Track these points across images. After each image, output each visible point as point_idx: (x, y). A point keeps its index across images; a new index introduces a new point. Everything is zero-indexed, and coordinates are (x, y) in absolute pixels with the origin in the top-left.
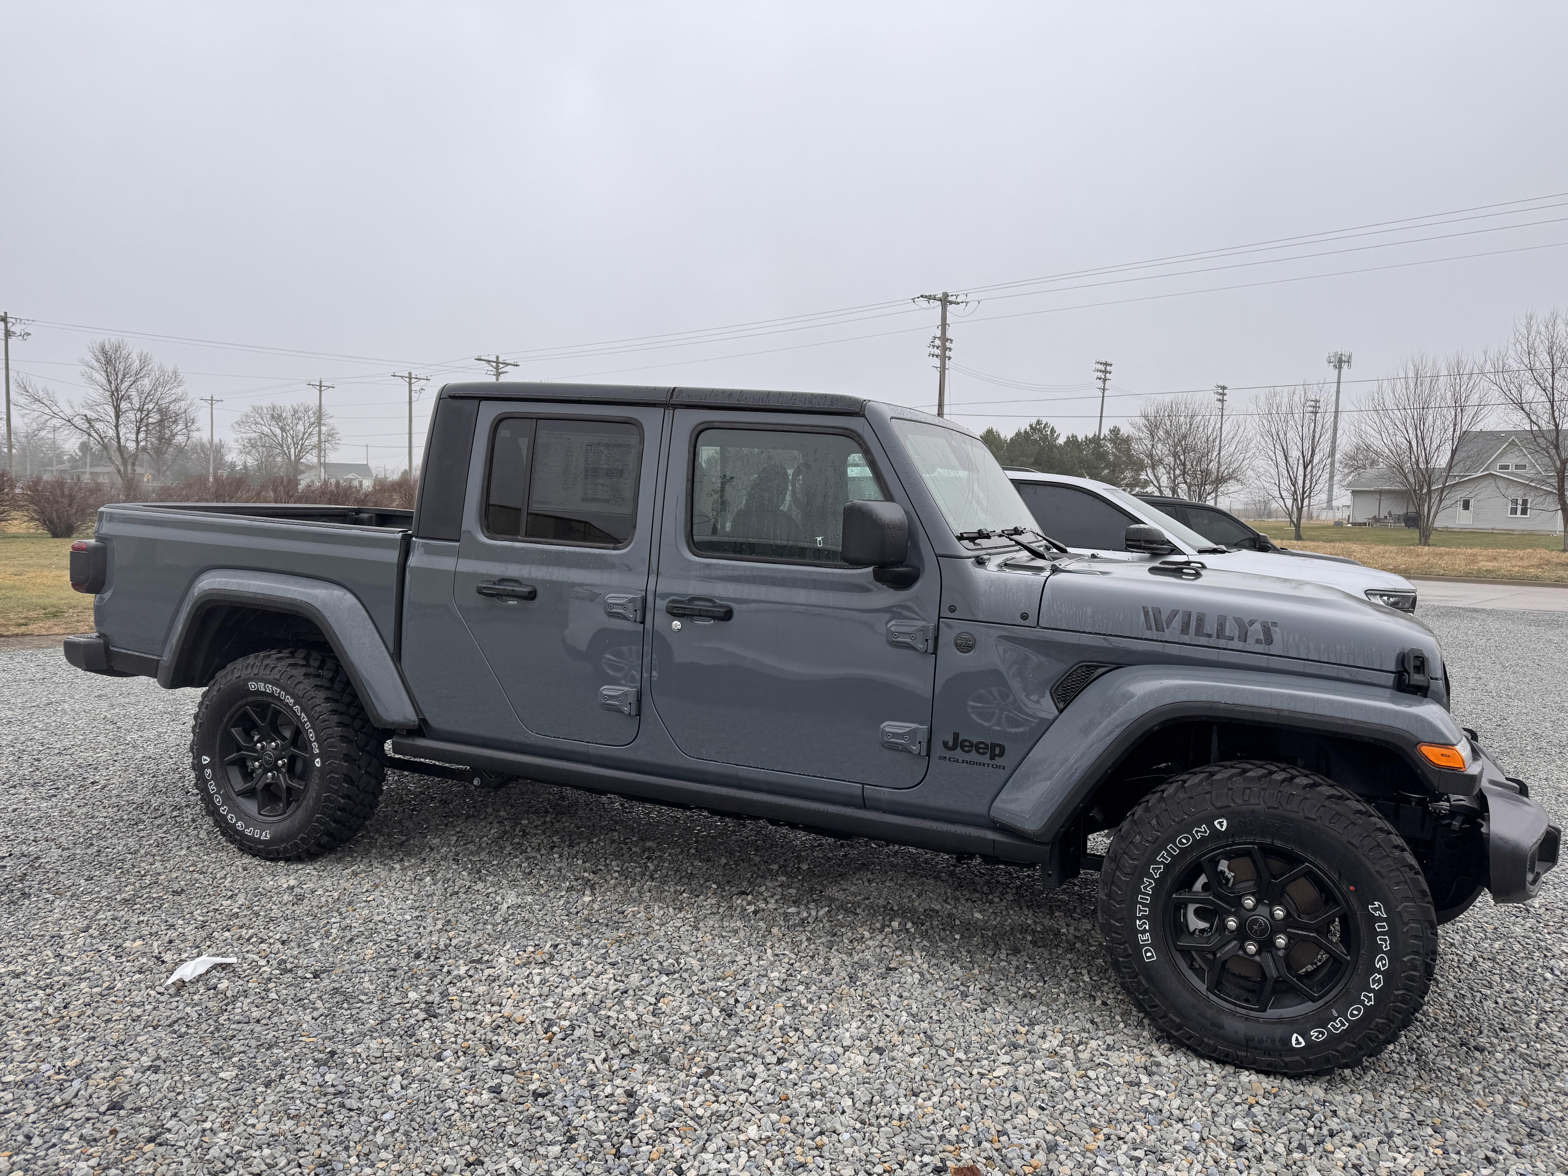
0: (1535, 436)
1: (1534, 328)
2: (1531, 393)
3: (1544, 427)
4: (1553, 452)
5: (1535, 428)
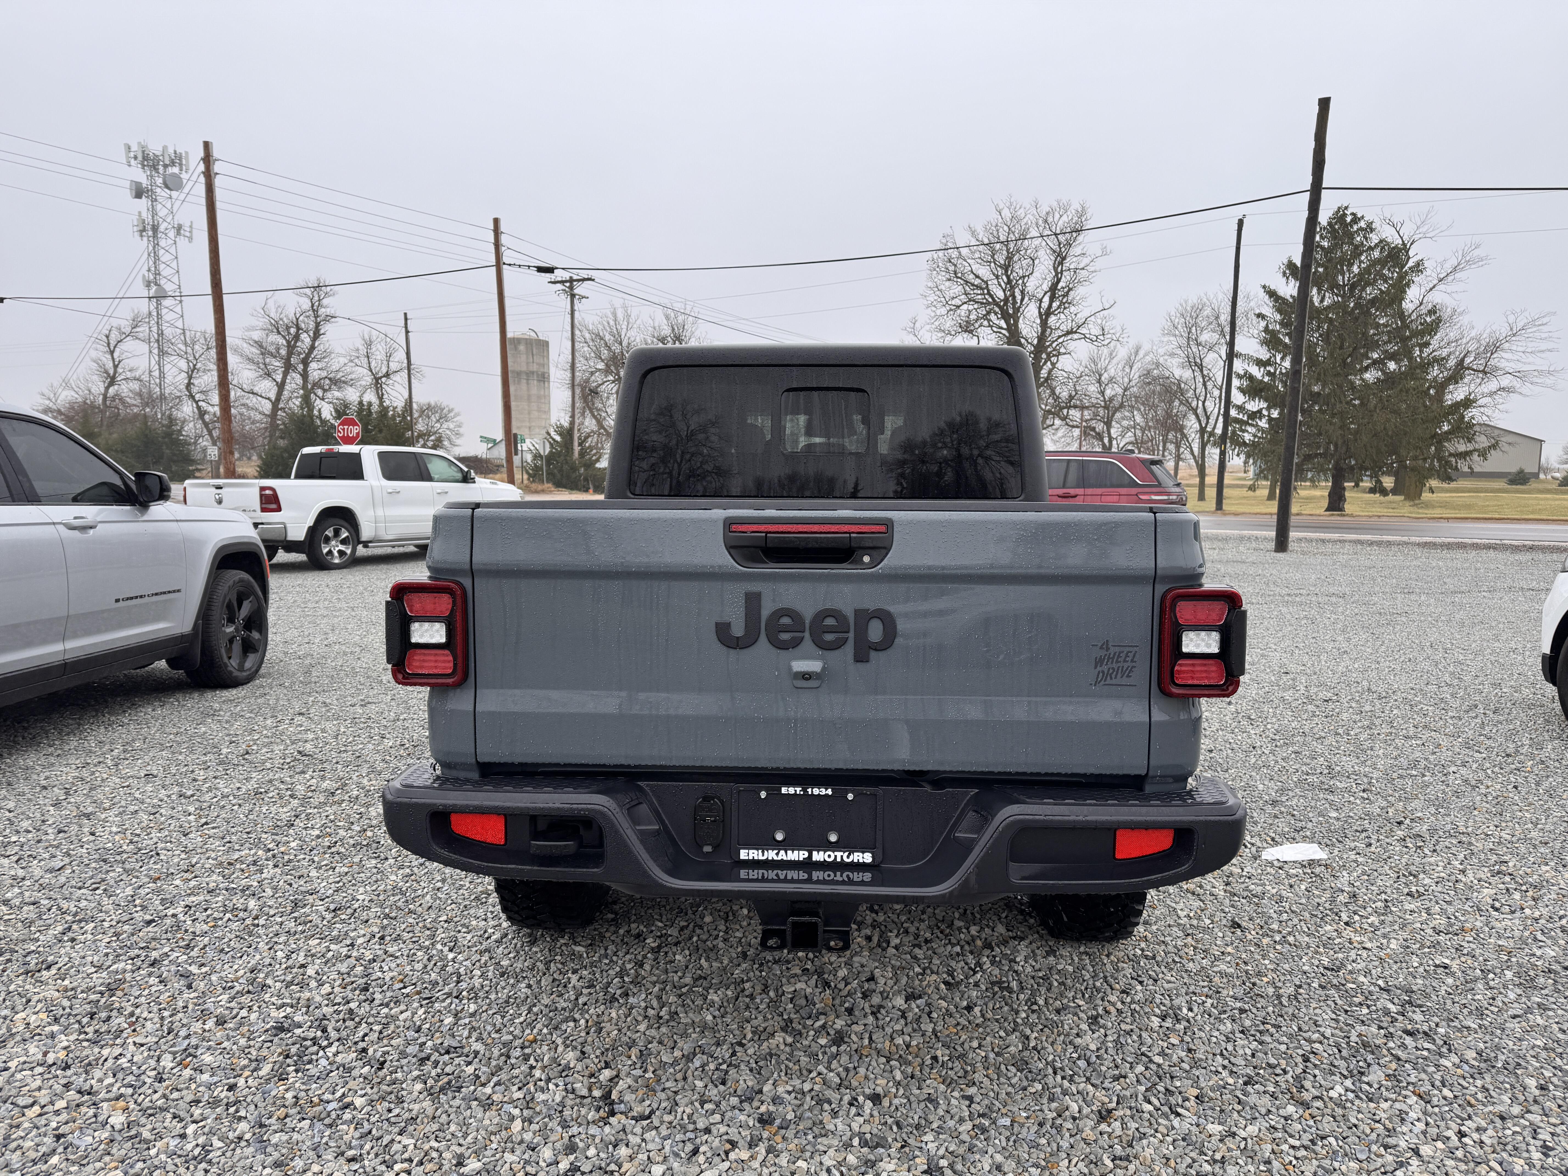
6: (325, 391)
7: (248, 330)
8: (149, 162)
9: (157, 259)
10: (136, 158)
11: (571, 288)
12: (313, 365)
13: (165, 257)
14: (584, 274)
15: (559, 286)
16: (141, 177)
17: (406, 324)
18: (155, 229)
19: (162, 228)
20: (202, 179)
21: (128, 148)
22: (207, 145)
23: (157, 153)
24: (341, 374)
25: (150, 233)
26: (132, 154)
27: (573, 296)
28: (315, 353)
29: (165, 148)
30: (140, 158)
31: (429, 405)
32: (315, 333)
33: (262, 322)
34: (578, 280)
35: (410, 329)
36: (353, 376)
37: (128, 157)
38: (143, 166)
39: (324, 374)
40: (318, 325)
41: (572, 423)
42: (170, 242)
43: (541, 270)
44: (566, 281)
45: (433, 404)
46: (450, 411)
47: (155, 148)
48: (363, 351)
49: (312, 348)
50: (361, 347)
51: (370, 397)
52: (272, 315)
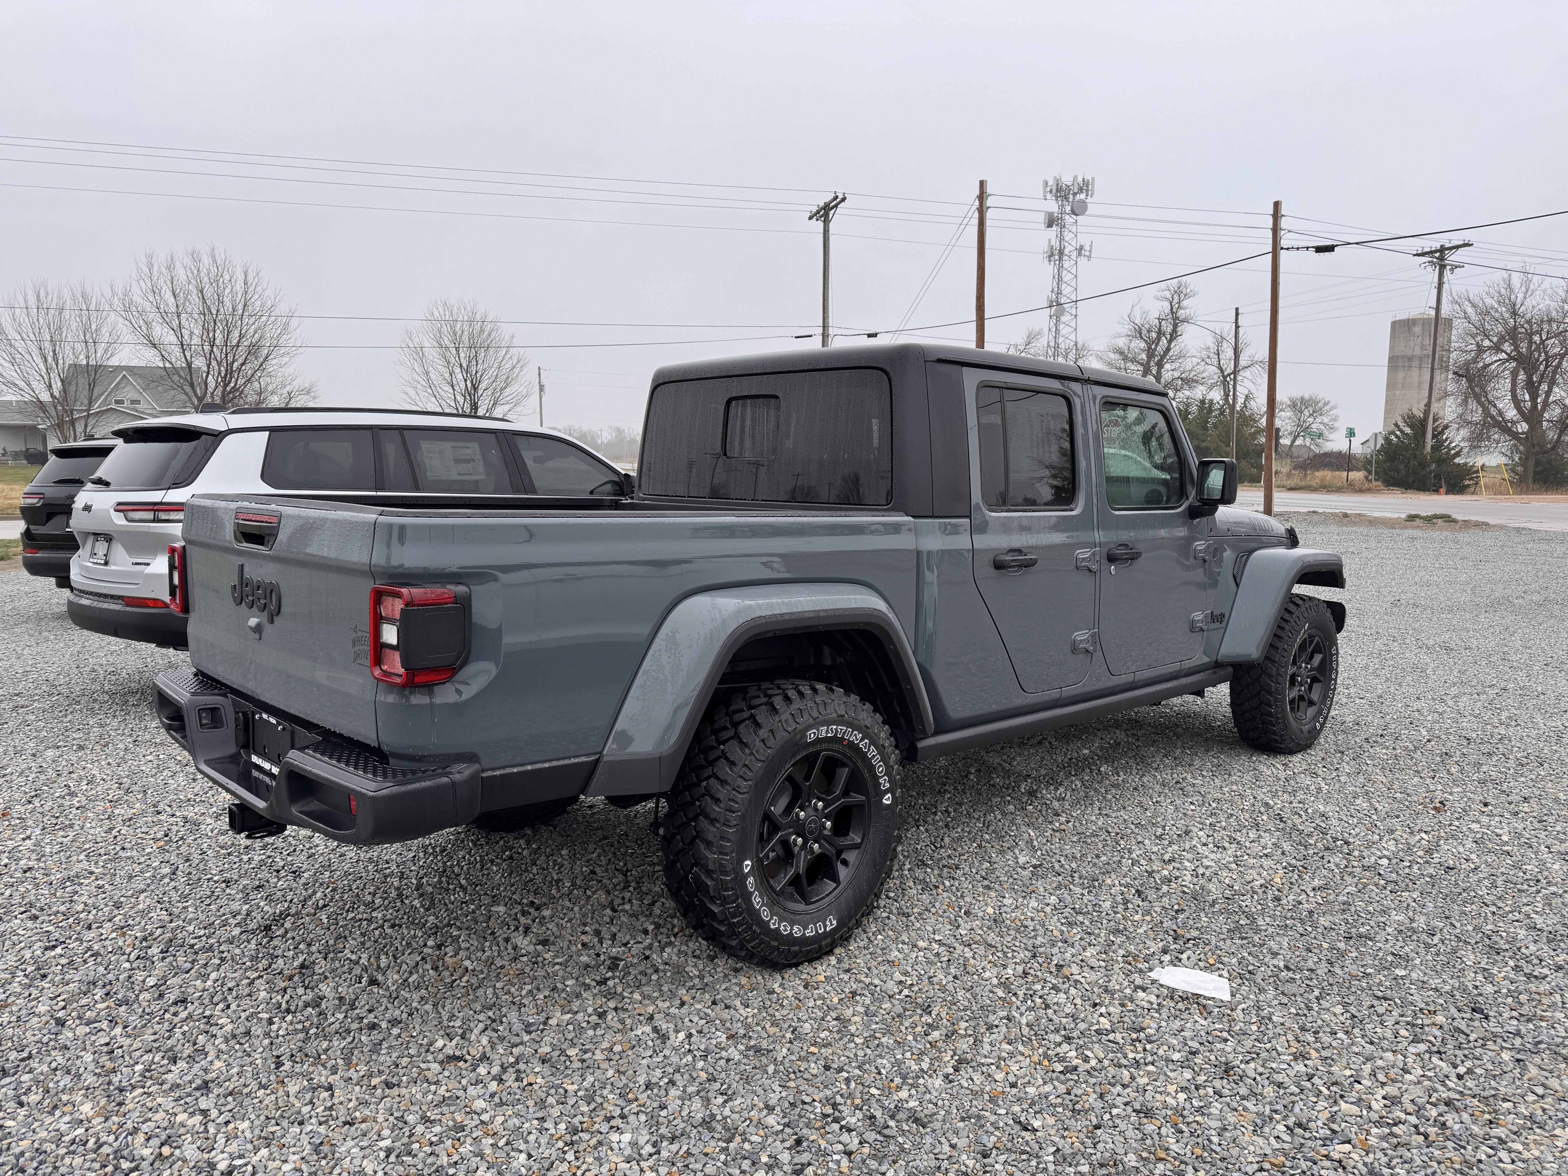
0: (169, 372)
1: (155, 268)
2: (160, 332)
3: (178, 364)
4: (188, 389)
5: (168, 365)
6: (1177, 390)
7: (1115, 337)
8: (1061, 192)
9: (1060, 279)
10: (1051, 192)
11: (1441, 258)
12: (1167, 366)
13: (1066, 277)
14: (1457, 239)
15: (1426, 259)
16: (1053, 206)
17: (1237, 319)
18: (1061, 253)
19: (1066, 251)
20: (976, 215)
21: (1046, 183)
22: (982, 184)
23: (1069, 183)
24: (1193, 373)
25: (1057, 257)
26: (1048, 189)
27: (1442, 267)
28: (1170, 354)
29: (1075, 178)
30: (1054, 191)
31: (1302, 398)
32: (1171, 335)
33: (1127, 328)
34: (1451, 248)
35: (1240, 324)
36: (1205, 375)
37: (1045, 192)
38: (1057, 197)
39: (1176, 374)
40: (1175, 326)
41: (1427, 412)
42: (1073, 262)
43: (1319, 249)
44: (1436, 251)
45: (1307, 397)
46: (1326, 404)
47: (1067, 180)
48: (1213, 348)
49: (1168, 349)
50: (1212, 345)
51: (1216, 395)
52: (1137, 322)
